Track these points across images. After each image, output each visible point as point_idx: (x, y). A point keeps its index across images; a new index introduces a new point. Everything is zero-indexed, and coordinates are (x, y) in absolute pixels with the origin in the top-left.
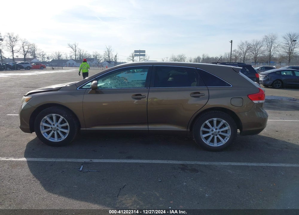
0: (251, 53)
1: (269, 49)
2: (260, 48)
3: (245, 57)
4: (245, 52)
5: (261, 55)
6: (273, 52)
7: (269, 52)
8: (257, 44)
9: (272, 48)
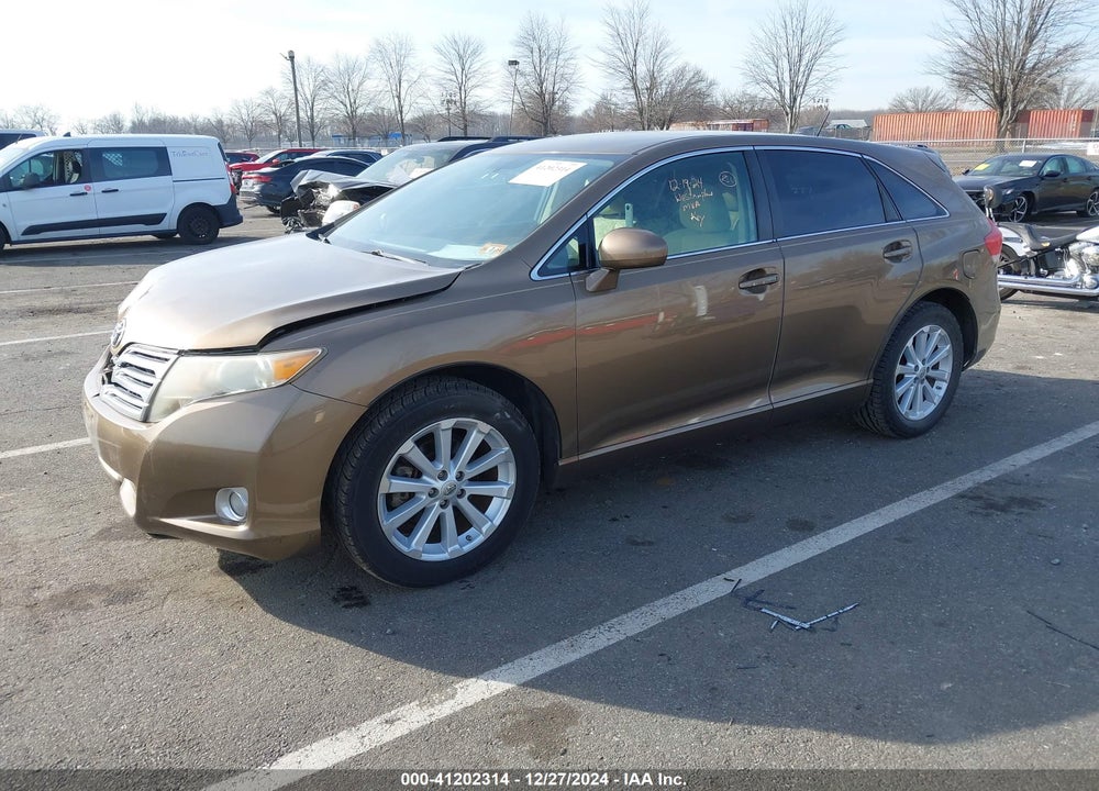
0: (331, 100)
1: (394, 88)
2: (360, 84)
3: (312, 115)
4: (309, 97)
5: (370, 110)
6: (408, 98)
7: (396, 99)
8: (350, 71)
9: (404, 84)
